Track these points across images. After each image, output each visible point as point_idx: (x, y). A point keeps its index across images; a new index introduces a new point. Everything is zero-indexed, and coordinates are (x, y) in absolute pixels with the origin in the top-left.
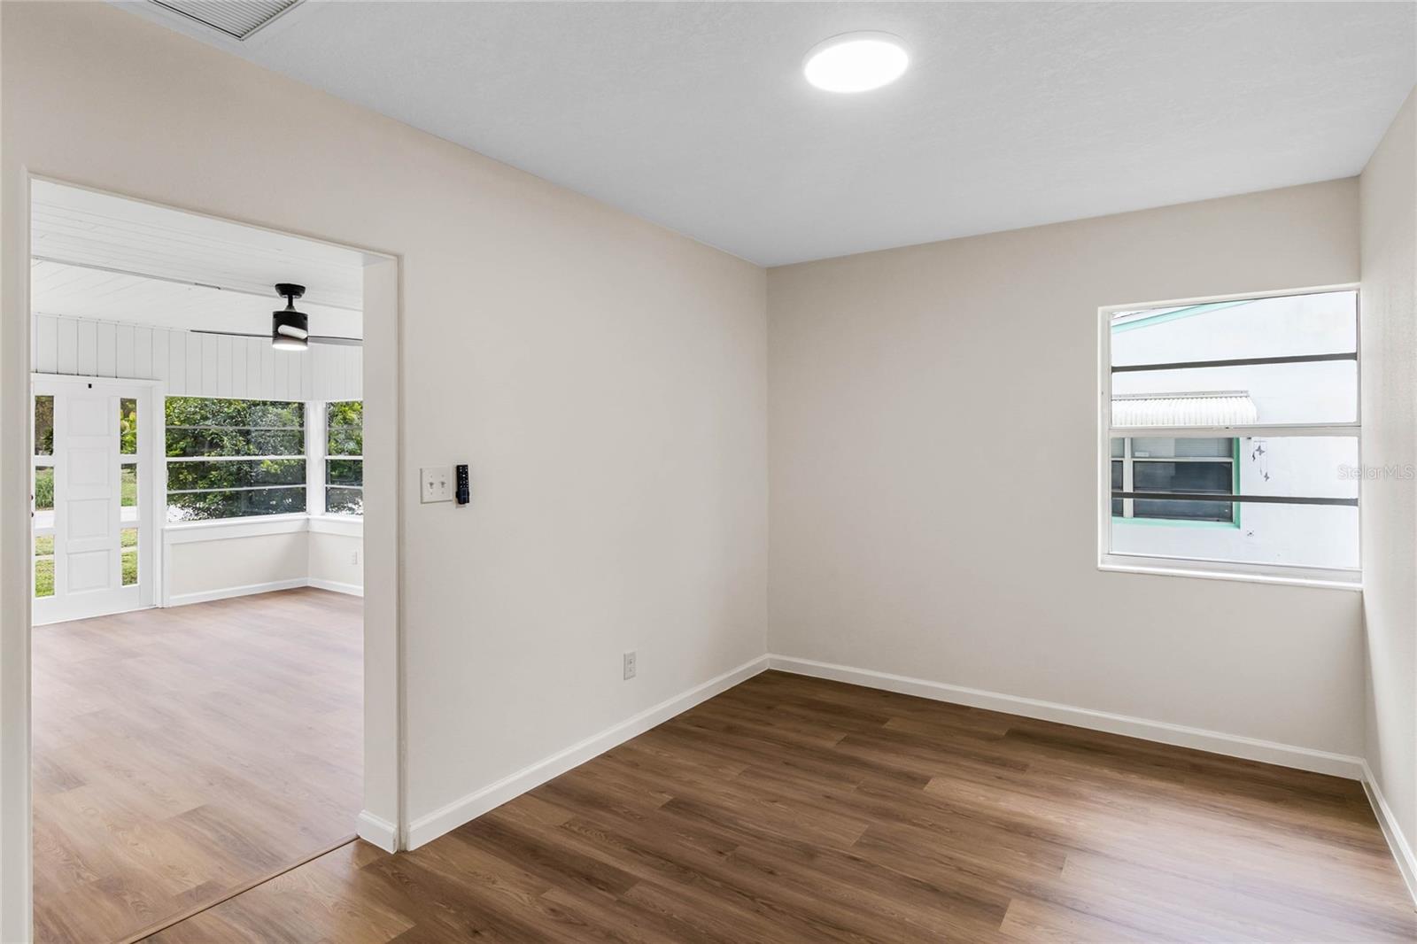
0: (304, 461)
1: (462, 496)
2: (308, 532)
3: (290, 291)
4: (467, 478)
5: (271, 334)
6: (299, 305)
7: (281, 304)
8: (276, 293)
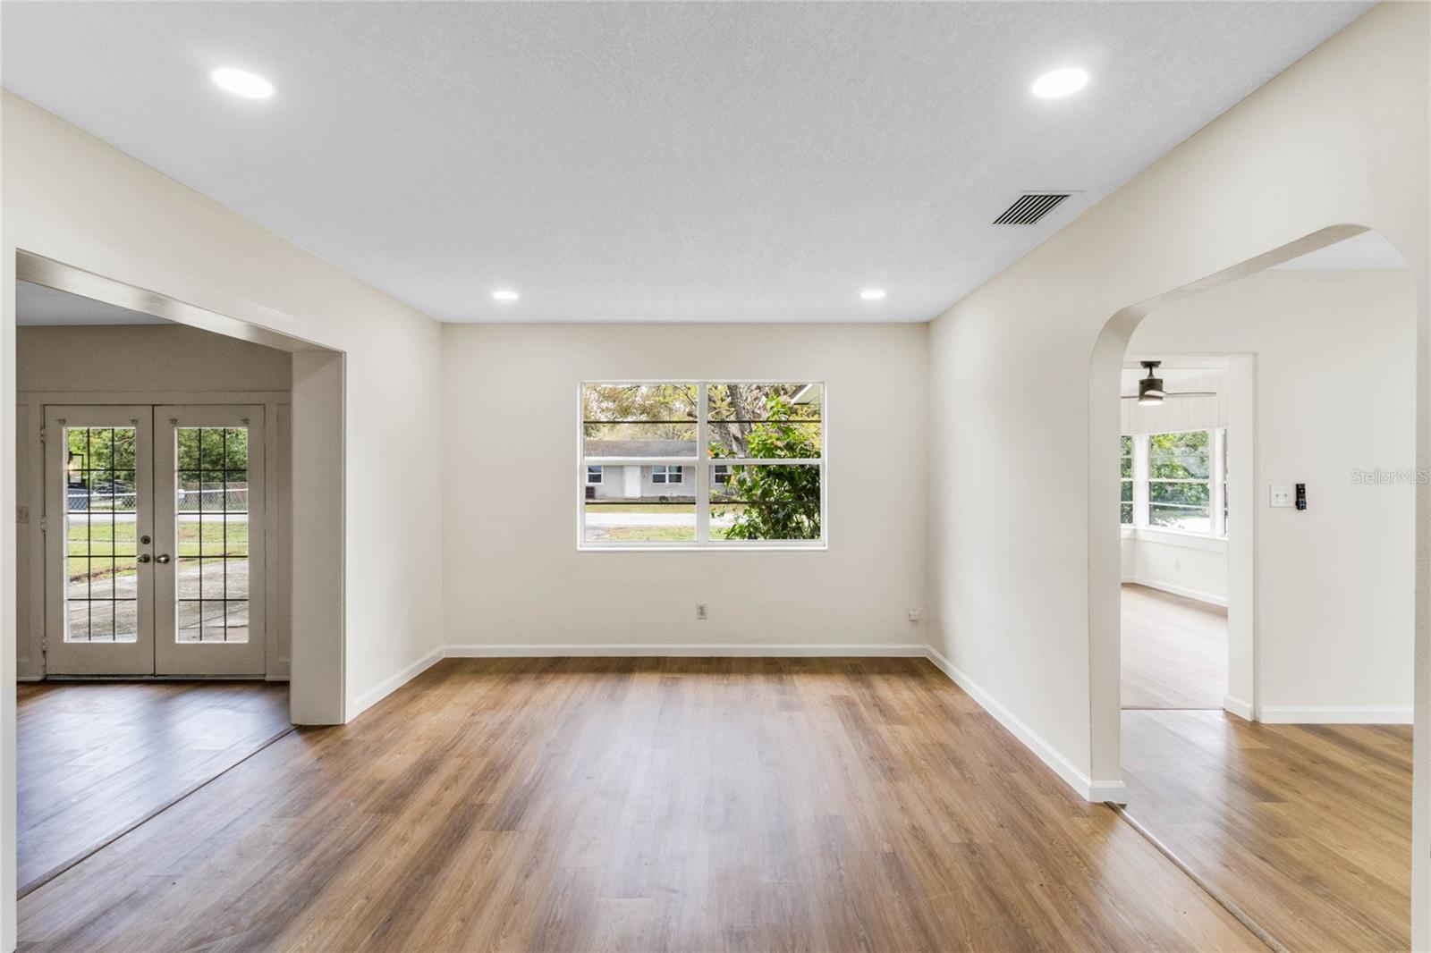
0: (1131, 482)
1: (1300, 504)
2: (1135, 539)
3: (1150, 365)
4: (1304, 492)
5: (1138, 394)
6: (1157, 373)
7: (1144, 374)
8: (1140, 365)
